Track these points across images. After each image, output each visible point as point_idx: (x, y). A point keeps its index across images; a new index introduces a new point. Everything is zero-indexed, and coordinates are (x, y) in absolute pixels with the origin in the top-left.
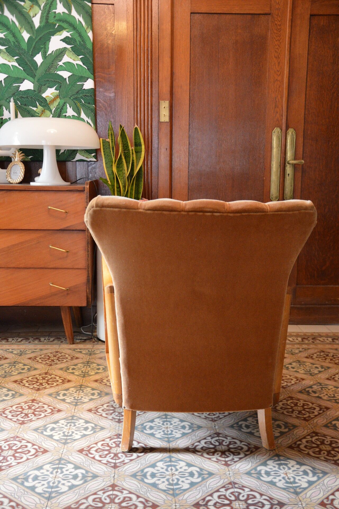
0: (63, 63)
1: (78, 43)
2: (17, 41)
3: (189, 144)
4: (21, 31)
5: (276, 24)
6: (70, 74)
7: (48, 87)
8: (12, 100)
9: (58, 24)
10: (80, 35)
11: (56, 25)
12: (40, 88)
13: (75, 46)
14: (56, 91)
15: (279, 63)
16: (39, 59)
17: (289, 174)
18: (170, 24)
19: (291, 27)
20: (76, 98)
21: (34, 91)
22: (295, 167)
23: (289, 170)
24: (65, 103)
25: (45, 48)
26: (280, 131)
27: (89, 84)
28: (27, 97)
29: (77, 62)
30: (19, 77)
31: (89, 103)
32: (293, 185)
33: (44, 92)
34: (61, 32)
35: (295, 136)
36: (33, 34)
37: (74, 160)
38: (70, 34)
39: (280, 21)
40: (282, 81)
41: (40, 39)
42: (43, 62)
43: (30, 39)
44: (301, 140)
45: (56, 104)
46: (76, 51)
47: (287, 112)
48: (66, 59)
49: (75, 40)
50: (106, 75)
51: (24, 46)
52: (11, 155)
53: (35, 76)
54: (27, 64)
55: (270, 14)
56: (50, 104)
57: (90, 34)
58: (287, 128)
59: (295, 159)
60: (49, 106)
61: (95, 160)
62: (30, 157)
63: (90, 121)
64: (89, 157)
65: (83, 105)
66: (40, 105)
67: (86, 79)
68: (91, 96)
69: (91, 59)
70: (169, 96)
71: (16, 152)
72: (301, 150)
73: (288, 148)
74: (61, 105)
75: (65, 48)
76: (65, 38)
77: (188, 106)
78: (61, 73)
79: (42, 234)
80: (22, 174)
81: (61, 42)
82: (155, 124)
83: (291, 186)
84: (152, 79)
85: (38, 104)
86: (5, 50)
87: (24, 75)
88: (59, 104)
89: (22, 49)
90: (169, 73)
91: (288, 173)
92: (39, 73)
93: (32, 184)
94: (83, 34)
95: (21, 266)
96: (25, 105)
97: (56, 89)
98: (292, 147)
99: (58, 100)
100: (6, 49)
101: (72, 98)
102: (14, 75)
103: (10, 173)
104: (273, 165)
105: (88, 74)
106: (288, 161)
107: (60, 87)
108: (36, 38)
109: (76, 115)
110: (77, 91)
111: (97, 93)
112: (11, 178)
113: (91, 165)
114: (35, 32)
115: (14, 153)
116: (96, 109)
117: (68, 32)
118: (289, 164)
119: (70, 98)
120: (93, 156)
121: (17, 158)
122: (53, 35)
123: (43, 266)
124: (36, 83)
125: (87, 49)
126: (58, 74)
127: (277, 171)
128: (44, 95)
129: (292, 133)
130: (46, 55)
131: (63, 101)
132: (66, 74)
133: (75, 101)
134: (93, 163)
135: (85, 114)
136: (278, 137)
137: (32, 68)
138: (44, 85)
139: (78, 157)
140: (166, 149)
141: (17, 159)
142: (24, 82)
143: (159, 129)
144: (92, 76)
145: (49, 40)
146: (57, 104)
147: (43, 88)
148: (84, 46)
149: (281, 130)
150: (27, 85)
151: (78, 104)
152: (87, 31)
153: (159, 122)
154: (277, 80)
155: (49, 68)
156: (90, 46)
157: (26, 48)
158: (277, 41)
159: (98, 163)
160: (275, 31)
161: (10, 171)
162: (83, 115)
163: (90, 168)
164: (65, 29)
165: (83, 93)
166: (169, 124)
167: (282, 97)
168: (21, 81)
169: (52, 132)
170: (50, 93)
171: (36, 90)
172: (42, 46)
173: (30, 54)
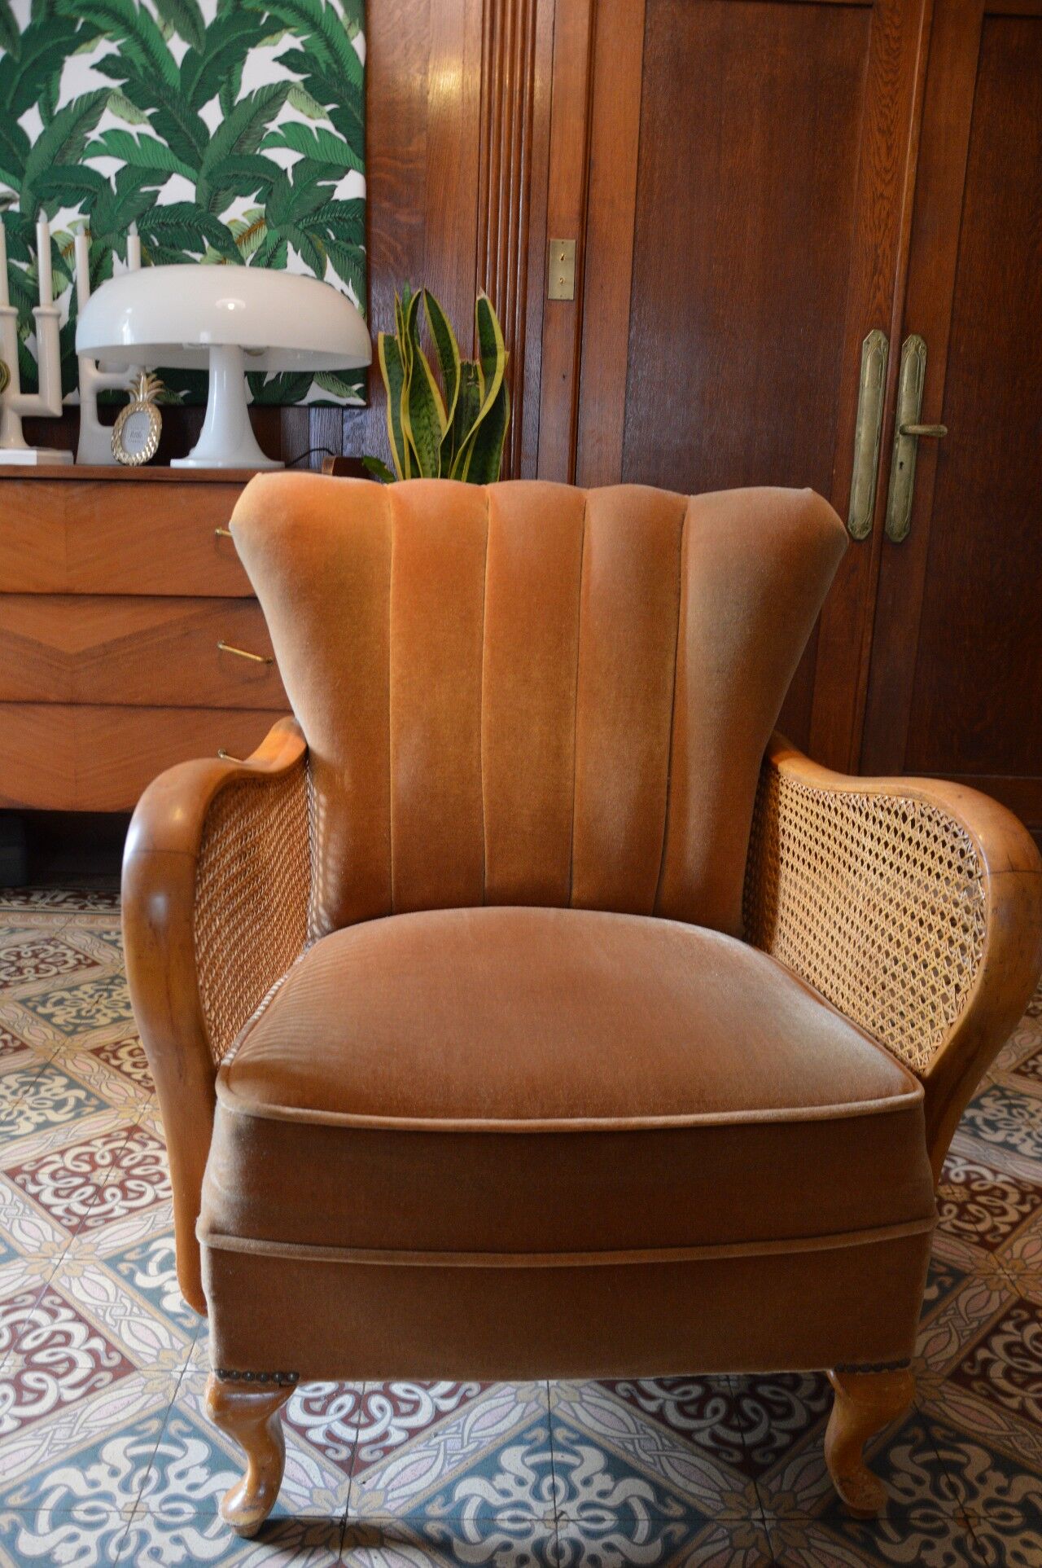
0: (280, 127)
1: (323, 66)
2: (153, 65)
3: (629, 366)
4: (166, 35)
5: (887, 36)
6: (298, 157)
7: (236, 194)
8: (133, 228)
9: (267, 14)
10: (330, 45)
11: (262, 14)
12: (214, 198)
13: (315, 76)
14: (257, 206)
15: (889, 148)
16: (212, 114)
17: (901, 464)
18: (586, 21)
19: (930, 45)
20: (312, 227)
21: (197, 205)
22: (919, 442)
23: (903, 451)
24: (281, 242)
25: (230, 82)
26: (884, 340)
27: (351, 187)
28: (178, 224)
29: (320, 122)
30: (158, 167)
31: (349, 241)
32: (911, 494)
33: (225, 207)
34: (277, 36)
35: (924, 358)
36: (199, 42)
37: (305, 402)
38: (303, 43)
39: (897, 28)
40: (896, 202)
41: (218, 56)
42: (223, 123)
43: (189, 57)
44: (940, 369)
45: (256, 242)
46: (317, 91)
47: (906, 286)
48: (288, 113)
49: (315, 60)
50: (399, 164)
51: (173, 79)
52: (127, 386)
53: (202, 162)
54: (178, 130)
55: (870, 6)
56: (239, 242)
57: (358, 43)
58: (904, 335)
59: (922, 421)
60: (237, 250)
61: (360, 402)
62: (183, 393)
63: (349, 291)
64: (345, 393)
65: (332, 246)
66: (211, 244)
67: (340, 172)
68: (355, 219)
69: (358, 116)
70: (575, 227)
71: (139, 377)
72: (940, 397)
73: (904, 389)
74: (271, 244)
75: (285, 86)
76: (286, 55)
77: (628, 258)
78: (273, 154)
79: (196, 609)
80: (154, 438)
81: (277, 64)
82: (533, 304)
83: (907, 497)
84: (529, 176)
85: (207, 243)
86: (120, 92)
87: (171, 159)
88: (265, 243)
89: (168, 87)
90: (580, 161)
91: (899, 461)
92: (211, 156)
93: (175, 463)
94: (338, 41)
95: (140, 699)
96: (173, 246)
97: (257, 200)
98: (913, 389)
99: (264, 232)
100: (123, 86)
101: (301, 226)
102: (144, 162)
103: (121, 438)
104: (860, 435)
105: (350, 156)
106: (903, 427)
107: (270, 193)
108: (206, 53)
109: (311, 273)
110: (316, 205)
111: (375, 215)
112: (124, 450)
113: (351, 416)
114: (203, 38)
115: (136, 378)
116: (368, 258)
117: (296, 35)
118: (904, 434)
119: (296, 225)
120: (358, 392)
121: (144, 395)
122: (254, 46)
123: (198, 702)
124: (204, 183)
125: (349, 85)
126: (265, 159)
127: (871, 453)
128: (224, 218)
129: (917, 349)
130: (232, 102)
131: (276, 234)
132: (285, 158)
133: (310, 234)
134: (357, 411)
135: (337, 270)
136: (877, 357)
137: (193, 140)
138: (226, 189)
139: (315, 393)
140: (564, 377)
141: (141, 398)
142: (170, 182)
143: (546, 319)
144: (360, 163)
145: (242, 58)
146: (260, 243)
147: (222, 196)
148: (341, 77)
149: (888, 337)
150: (178, 190)
151: (319, 243)
152: (351, 33)
153: (546, 299)
154: (882, 195)
155: (240, 141)
156: (355, 77)
157: (178, 84)
158: (886, 84)
159: (371, 414)
160: (885, 58)
161: (123, 429)
162: (331, 274)
163: (347, 427)
164: (287, 27)
165: (334, 211)
166: (574, 306)
167: (893, 246)
168: (163, 177)
169: (231, 307)
170: (240, 211)
171: (204, 203)
172: (222, 78)
173: (189, 99)
